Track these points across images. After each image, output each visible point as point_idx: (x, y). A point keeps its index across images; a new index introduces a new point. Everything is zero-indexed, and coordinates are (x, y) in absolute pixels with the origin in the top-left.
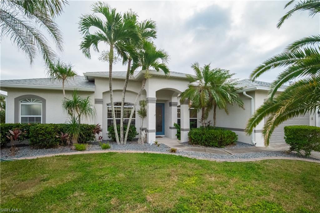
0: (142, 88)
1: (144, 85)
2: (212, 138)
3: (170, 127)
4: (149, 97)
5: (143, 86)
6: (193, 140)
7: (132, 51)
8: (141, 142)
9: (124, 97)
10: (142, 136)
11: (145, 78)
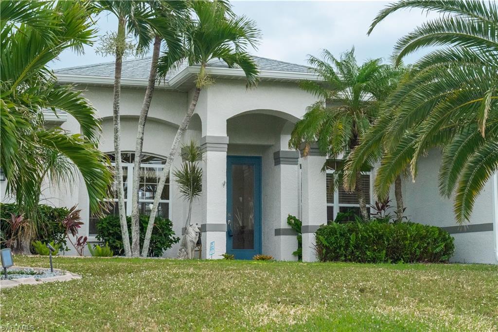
0: (189, 111)
1: (195, 105)
2: (372, 239)
3: (276, 230)
4: (208, 134)
5: (191, 106)
6: (327, 247)
7: (166, 28)
8: (187, 254)
9: (141, 135)
10: (189, 239)
11: (198, 85)
